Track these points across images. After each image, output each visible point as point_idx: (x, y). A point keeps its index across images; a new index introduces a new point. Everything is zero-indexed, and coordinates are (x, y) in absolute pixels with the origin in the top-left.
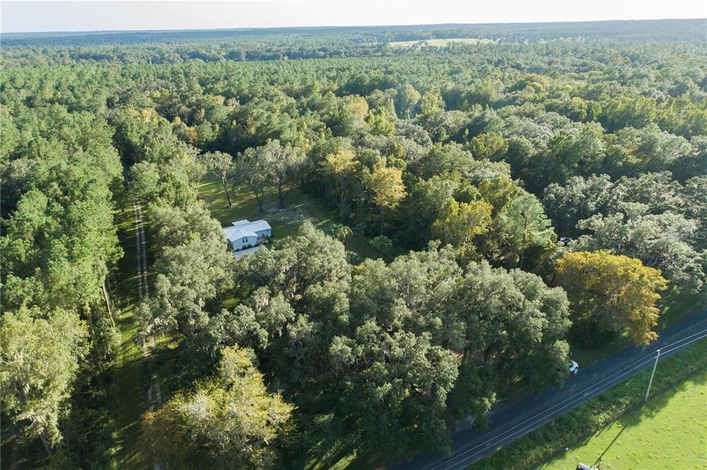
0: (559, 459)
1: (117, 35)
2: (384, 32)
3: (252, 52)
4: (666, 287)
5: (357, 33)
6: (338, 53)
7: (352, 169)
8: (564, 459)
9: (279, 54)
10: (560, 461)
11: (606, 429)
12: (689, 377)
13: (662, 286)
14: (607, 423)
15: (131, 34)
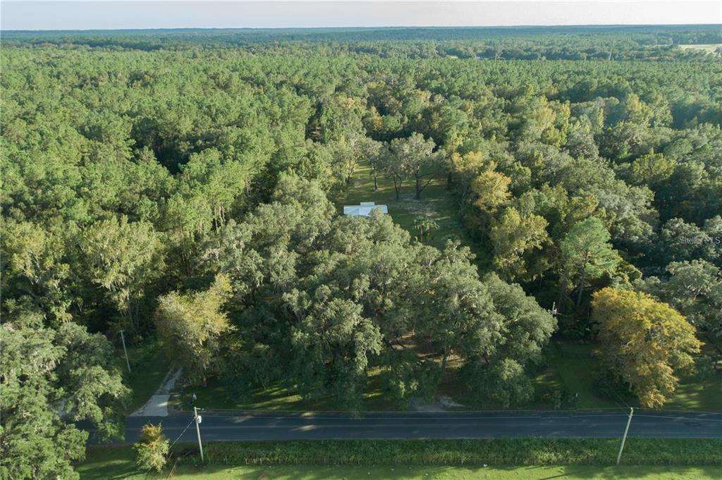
0: (469, 469)
1: (400, 30)
2: (686, 32)
3: (509, 51)
4: (699, 351)
5: (649, 33)
6: (604, 56)
7: (475, 171)
8: (475, 471)
9: (538, 54)
10: (468, 471)
11: (543, 468)
12: (700, 464)
13: (695, 348)
14: (549, 463)
15: (412, 30)
